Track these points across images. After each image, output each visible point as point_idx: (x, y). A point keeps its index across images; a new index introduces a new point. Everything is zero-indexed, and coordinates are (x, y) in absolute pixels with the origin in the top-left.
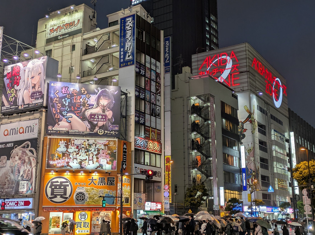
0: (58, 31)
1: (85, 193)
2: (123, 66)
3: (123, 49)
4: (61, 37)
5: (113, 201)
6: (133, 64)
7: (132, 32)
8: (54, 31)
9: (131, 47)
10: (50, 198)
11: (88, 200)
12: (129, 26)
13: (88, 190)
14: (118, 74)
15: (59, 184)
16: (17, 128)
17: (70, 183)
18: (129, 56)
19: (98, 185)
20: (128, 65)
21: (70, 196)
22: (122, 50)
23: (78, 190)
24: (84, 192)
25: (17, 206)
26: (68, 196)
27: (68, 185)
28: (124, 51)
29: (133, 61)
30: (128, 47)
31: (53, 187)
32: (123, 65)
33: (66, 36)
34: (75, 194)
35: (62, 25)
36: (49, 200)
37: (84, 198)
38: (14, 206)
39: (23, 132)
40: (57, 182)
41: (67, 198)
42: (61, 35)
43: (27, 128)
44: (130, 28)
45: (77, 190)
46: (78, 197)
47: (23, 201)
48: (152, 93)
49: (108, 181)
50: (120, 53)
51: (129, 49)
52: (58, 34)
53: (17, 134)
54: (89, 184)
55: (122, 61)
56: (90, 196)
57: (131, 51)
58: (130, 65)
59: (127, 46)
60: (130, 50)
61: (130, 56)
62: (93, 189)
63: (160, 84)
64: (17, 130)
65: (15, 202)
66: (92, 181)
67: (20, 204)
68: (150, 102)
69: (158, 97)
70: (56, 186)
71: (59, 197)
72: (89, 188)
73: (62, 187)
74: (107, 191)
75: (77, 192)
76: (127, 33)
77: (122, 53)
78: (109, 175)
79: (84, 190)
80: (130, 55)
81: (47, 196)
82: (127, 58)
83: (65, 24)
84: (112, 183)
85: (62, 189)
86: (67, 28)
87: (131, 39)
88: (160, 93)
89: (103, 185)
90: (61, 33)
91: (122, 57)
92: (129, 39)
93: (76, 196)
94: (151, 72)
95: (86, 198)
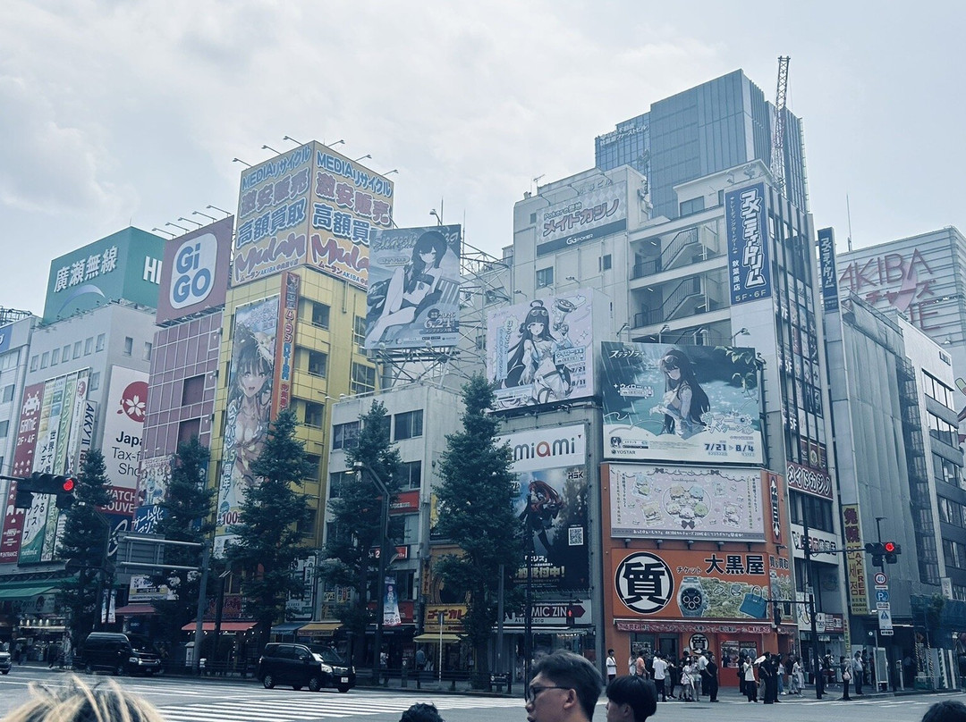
0: (567, 228)
1: (702, 591)
2: (741, 301)
3: (738, 262)
4: (573, 239)
5: (763, 611)
6: (768, 295)
7: (760, 223)
8: (556, 227)
9: (760, 257)
10: (628, 601)
11: (709, 608)
12: (751, 210)
13: (708, 585)
14: (730, 319)
15: (643, 568)
16: (533, 444)
17: (667, 568)
18: (755, 278)
19: (728, 572)
20: (754, 299)
21: (669, 597)
22: (735, 263)
23: (686, 585)
24: (699, 589)
25: (551, 616)
26: (664, 596)
27: (663, 573)
28: (740, 267)
29: (767, 287)
30: (750, 258)
31: (632, 576)
32: (741, 297)
33: (588, 237)
34: (680, 594)
35: (574, 213)
36: (626, 605)
37: (700, 603)
38: (543, 616)
39: (548, 453)
40: (639, 565)
41: (662, 602)
42: (573, 237)
43: (558, 445)
44: (754, 214)
45: (682, 583)
46: (687, 600)
47: (563, 607)
48: (804, 360)
49: (748, 563)
50: (731, 272)
51: (753, 262)
52: (565, 234)
53: (533, 457)
54: (708, 571)
55: (737, 288)
56: (712, 598)
57: (759, 265)
58: (761, 297)
59: (747, 255)
60: (756, 263)
61: (759, 278)
62: (717, 582)
63: (816, 338)
64: (533, 449)
65: (543, 607)
66: (714, 564)
67: (556, 613)
68: (802, 381)
69: (815, 368)
70: (637, 574)
71: (645, 598)
72: (709, 579)
73: (651, 577)
74: (747, 586)
75: (683, 589)
76: (746, 226)
77: (736, 271)
78: (749, 551)
79: (697, 584)
80: (759, 275)
81: (621, 596)
82: (750, 283)
83: (581, 211)
84: (757, 570)
85: (651, 580)
86: (589, 220)
87: (757, 238)
88: (817, 357)
89: (737, 572)
90: (572, 232)
91: (737, 279)
92: (754, 238)
93: (682, 597)
94: (798, 311)
95: (704, 601)
